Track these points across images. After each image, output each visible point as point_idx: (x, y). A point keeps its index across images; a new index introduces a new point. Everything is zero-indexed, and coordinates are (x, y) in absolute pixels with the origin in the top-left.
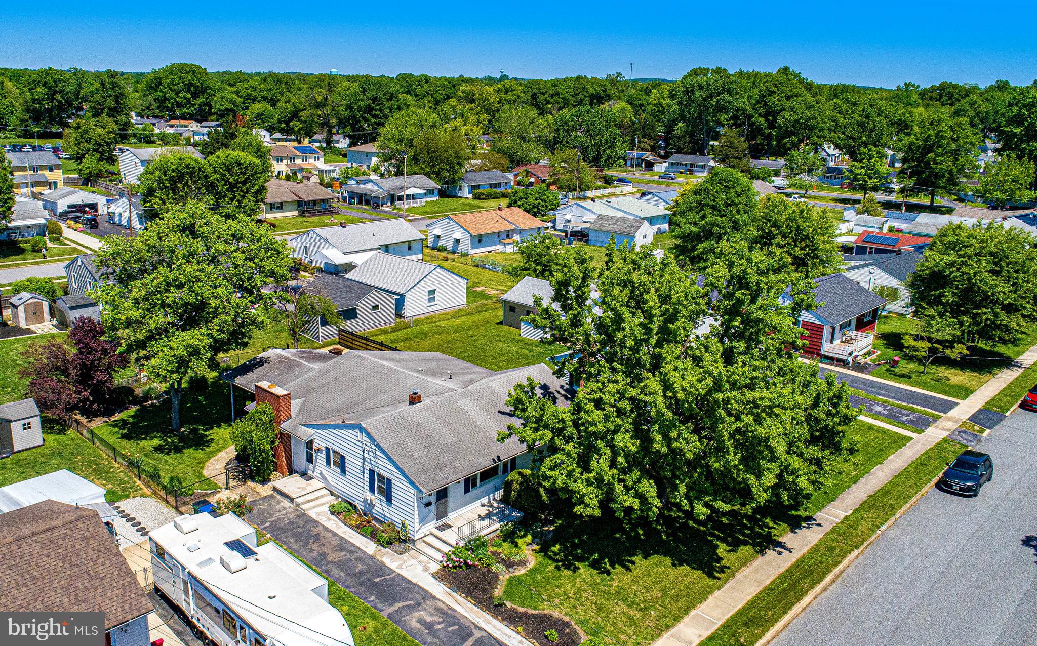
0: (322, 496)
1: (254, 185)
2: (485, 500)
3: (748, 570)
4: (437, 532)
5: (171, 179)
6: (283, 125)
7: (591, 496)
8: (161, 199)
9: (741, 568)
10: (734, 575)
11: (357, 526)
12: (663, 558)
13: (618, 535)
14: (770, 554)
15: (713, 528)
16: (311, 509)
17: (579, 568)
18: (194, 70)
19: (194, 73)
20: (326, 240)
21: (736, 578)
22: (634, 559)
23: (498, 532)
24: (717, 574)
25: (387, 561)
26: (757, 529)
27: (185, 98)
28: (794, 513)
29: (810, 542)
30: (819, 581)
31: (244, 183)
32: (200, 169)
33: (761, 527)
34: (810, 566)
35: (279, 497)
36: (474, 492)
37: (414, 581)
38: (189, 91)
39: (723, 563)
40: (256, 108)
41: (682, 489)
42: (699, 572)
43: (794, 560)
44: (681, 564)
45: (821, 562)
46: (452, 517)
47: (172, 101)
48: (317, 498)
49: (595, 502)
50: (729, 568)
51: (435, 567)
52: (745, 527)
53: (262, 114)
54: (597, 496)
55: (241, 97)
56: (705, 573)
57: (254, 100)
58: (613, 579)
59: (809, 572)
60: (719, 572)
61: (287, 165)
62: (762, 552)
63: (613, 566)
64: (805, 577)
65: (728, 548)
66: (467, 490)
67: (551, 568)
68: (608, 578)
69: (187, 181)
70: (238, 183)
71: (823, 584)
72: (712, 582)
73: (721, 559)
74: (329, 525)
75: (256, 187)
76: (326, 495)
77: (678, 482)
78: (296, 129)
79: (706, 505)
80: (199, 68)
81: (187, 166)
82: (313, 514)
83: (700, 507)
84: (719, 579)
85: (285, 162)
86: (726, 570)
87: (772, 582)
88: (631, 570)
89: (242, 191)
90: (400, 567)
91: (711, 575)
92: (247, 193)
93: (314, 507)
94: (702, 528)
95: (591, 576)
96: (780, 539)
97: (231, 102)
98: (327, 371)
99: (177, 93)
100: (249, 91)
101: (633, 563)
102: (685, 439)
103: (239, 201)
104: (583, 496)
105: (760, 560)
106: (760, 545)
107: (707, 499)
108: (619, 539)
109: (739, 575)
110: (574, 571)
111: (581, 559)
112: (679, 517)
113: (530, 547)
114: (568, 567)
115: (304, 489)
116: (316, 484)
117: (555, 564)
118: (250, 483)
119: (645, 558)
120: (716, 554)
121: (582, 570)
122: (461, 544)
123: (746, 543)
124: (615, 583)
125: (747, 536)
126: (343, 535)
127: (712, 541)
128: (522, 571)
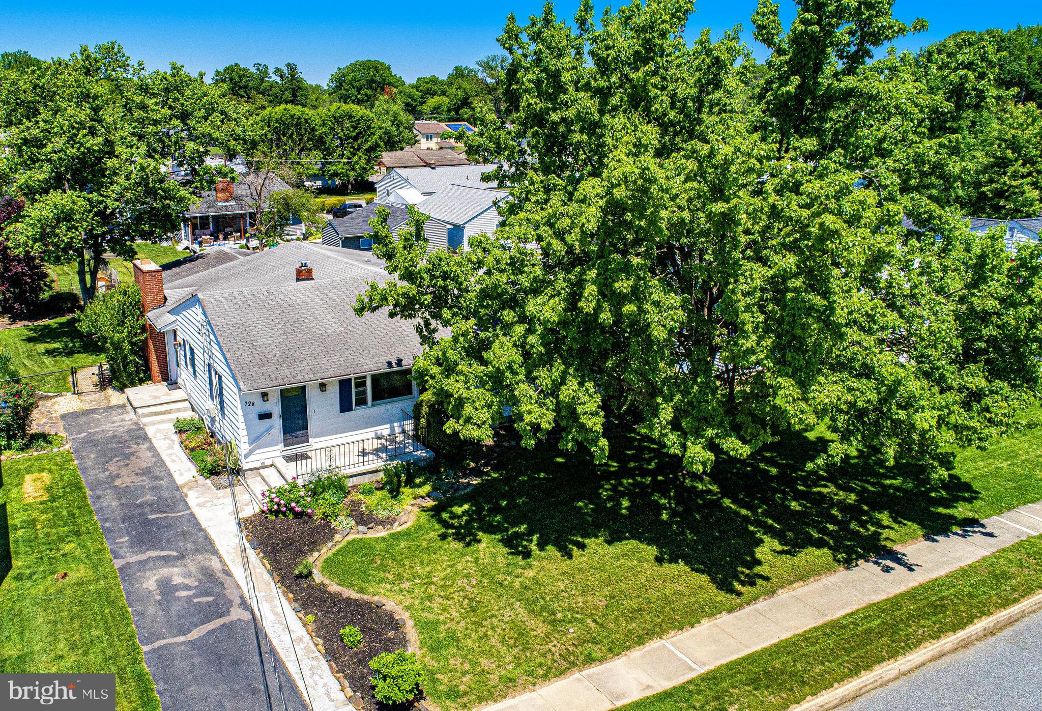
0: (178, 410)
1: (367, 141)
2: (385, 430)
3: (806, 589)
4: (281, 463)
5: (276, 131)
6: (453, 113)
7: (477, 404)
8: (263, 153)
9: (792, 582)
10: (772, 593)
11: (192, 450)
12: (643, 546)
13: (580, 504)
14: (866, 569)
15: (766, 514)
16: (153, 424)
17: (479, 541)
18: (376, 67)
19: (376, 68)
20: (406, 180)
21: (775, 599)
22: (586, 541)
23: (381, 475)
24: (737, 586)
25: (193, 499)
26: (853, 525)
27: (366, 95)
28: (941, 510)
29: (959, 560)
30: (955, 628)
31: (355, 138)
32: (306, 121)
33: (863, 524)
34: (942, 599)
35: (129, 408)
37: (204, 524)
38: (371, 88)
39: (758, 569)
40: (432, 102)
41: (666, 413)
42: (705, 578)
43: (912, 584)
44: (673, 560)
45: (970, 595)
46: (315, 443)
47: (353, 98)
48: (169, 412)
49: (485, 415)
50: (767, 579)
51: (248, 511)
52: (833, 520)
53: (439, 108)
54: (490, 406)
55: (421, 91)
56: (713, 580)
57: (434, 94)
58: (530, 566)
59: (938, 608)
60: (743, 583)
61: (437, 143)
62: (848, 563)
63: (542, 546)
64: (923, 614)
65: (779, 548)
66: (345, 407)
67: (433, 535)
68: (522, 563)
69: (292, 134)
70: (349, 138)
71: (961, 634)
72: (722, 597)
73: (759, 563)
74: (158, 444)
75: (369, 143)
76: (185, 410)
77: (659, 400)
78: (466, 116)
79: (712, 446)
80: (382, 64)
81: (292, 117)
82: (150, 431)
83: (698, 448)
84: (739, 594)
85: (435, 140)
86: (759, 582)
87: (844, 617)
88: (570, 557)
89: (353, 147)
90: (199, 505)
91: (725, 586)
92: (358, 150)
93: (160, 422)
94: (744, 512)
95: (494, 556)
96: (897, 548)
97: (409, 96)
99: (359, 90)
100: (429, 85)
101: (582, 546)
102: (656, 304)
104: (461, 402)
105: (842, 574)
106: (850, 551)
107: (710, 432)
108: (580, 508)
109: (783, 595)
110: (468, 544)
111: (490, 529)
112: (709, 491)
113: (419, 501)
114: (459, 537)
115: (156, 397)
116: (178, 394)
117: (443, 530)
118: (110, 391)
119: (609, 543)
120: (752, 554)
121: (482, 546)
122: (300, 482)
123: (819, 544)
124: (530, 573)
125: (830, 534)
126: (165, 458)
127: (753, 533)
128: (381, 533)
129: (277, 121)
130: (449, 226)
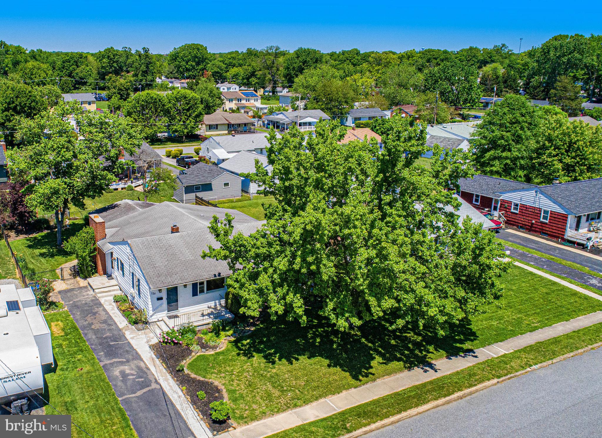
0: (114, 290)
1: (195, 111)
2: (212, 304)
3: (389, 379)
4: (166, 319)
5: (142, 106)
6: (245, 81)
7: (253, 301)
8: (135, 119)
9: (384, 376)
10: (374, 380)
11: (124, 311)
12: (323, 359)
13: (299, 340)
14: (417, 371)
15: (379, 346)
16: (103, 297)
17: (254, 357)
18: (198, 48)
19: (198, 49)
20: (219, 144)
21: (375, 383)
22: (299, 357)
23: (211, 326)
24: (361, 377)
25: (128, 335)
26: (417, 352)
27: (192, 65)
28: (458, 345)
29: (458, 367)
30: (445, 396)
31: (188, 110)
32: (160, 100)
33: (421, 351)
34: (443, 384)
35: (89, 288)
36: (200, 296)
37: (135, 347)
38: (194, 61)
39: (371, 370)
40: (233, 71)
41: (331, 305)
42: (348, 374)
43: (435, 378)
44: (335, 366)
45: (456, 383)
46: (182, 311)
48: (110, 291)
49: (256, 306)
50: (373, 374)
51: (155, 341)
52: (408, 349)
53: (237, 75)
54: (258, 302)
55: (226, 64)
56: (351, 375)
57: (234, 66)
58: (275, 368)
59: (441, 388)
60: (363, 376)
61: (236, 104)
62: (410, 368)
63: (280, 359)
64: (434, 390)
65: (381, 361)
66: (195, 294)
67: (234, 353)
68: (271, 366)
69: (151, 108)
70: (184, 110)
71: (448, 398)
72: (353, 382)
73: (371, 367)
74: (108, 307)
75: (196, 113)
76: (117, 290)
77: (328, 300)
78: (253, 83)
80: (202, 46)
81: (152, 98)
82: (102, 301)
83: (343, 321)
84: (360, 381)
85: (234, 102)
86: (370, 376)
87: (401, 391)
88: (292, 364)
89: (186, 115)
90: (132, 338)
91: (356, 378)
92: (189, 117)
93: (106, 296)
94: (370, 345)
95: (260, 363)
96: (433, 362)
97: (218, 67)
98: (144, 213)
99: (187, 63)
100: (231, 60)
101: (297, 359)
103: (184, 122)
104: (246, 300)
105: (406, 373)
106: (411, 363)
107: (347, 315)
108: (298, 342)
109: (379, 381)
110: (249, 358)
111: (259, 351)
112: (356, 335)
113: (228, 338)
114: (245, 355)
115: (103, 284)
116: (113, 282)
117: (238, 351)
118: (78, 279)
119: (309, 358)
120: (369, 364)
121: (255, 358)
122: (176, 329)
123: (399, 360)
124: (274, 371)
125: (405, 356)
126: (111, 315)
127: (372, 354)
128: (212, 352)
129: (143, 101)
130: (242, 178)
